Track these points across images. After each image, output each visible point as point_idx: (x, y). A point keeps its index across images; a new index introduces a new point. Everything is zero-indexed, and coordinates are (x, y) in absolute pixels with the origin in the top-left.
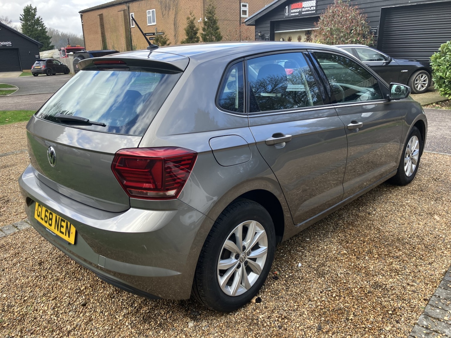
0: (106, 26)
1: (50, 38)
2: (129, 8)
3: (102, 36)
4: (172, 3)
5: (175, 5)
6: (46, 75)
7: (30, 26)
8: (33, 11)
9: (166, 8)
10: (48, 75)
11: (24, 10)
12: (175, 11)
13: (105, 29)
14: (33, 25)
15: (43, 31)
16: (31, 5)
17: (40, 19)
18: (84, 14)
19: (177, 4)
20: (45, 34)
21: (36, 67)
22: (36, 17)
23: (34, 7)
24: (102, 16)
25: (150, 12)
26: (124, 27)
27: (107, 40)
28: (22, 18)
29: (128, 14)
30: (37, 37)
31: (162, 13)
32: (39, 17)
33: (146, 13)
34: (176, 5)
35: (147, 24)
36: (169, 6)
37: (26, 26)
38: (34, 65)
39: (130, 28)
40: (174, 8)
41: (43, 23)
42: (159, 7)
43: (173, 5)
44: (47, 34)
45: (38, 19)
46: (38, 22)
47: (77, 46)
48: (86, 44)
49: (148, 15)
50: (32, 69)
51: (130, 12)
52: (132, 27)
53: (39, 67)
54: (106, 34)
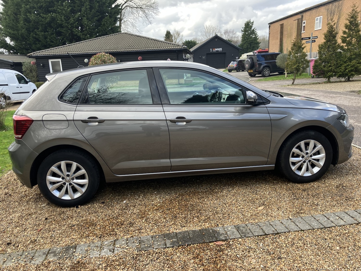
0: (285, 33)
1: (260, 43)
2: (302, 17)
3: (280, 41)
4: (336, 9)
5: (338, 11)
6: (236, 71)
7: (247, 35)
8: (251, 24)
9: (331, 14)
10: (237, 71)
11: (245, 24)
12: (339, 16)
13: (284, 35)
14: (249, 35)
15: (256, 38)
16: (250, 20)
17: (255, 30)
18: (271, 25)
19: (341, 9)
20: (256, 41)
21: (231, 66)
22: (252, 28)
23: (252, 21)
24: (283, 25)
25: (318, 18)
26: (296, 33)
27: (284, 44)
28: (243, 30)
29: (301, 22)
30: (250, 43)
31: (328, 19)
32: (255, 29)
33: (315, 20)
34: (340, 11)
35: (314, 29)
36: (334, 11)
37: (245, 35)
38: (230, 64)
39: (301, 33)
40: (338, 13)
41: (256, 32)
42: (326, 14)
43: (337, 11)
44: (258, 40)
45: (253, 30)
46: (253, 32)
47: (266, 49)
48: (270, 47)
49: (316, 22)
50: (228, 67)
51: (303, 20)
52: (303, 32)
53: (233, 66)
54: (284, 39)
